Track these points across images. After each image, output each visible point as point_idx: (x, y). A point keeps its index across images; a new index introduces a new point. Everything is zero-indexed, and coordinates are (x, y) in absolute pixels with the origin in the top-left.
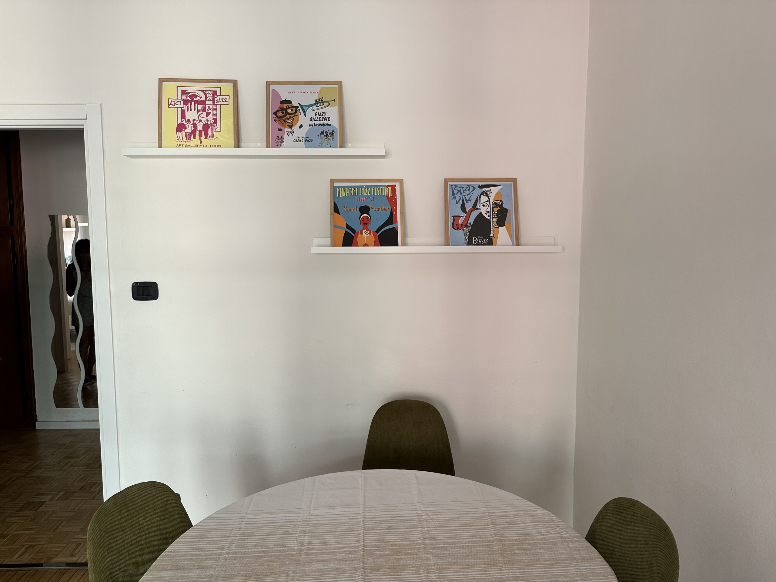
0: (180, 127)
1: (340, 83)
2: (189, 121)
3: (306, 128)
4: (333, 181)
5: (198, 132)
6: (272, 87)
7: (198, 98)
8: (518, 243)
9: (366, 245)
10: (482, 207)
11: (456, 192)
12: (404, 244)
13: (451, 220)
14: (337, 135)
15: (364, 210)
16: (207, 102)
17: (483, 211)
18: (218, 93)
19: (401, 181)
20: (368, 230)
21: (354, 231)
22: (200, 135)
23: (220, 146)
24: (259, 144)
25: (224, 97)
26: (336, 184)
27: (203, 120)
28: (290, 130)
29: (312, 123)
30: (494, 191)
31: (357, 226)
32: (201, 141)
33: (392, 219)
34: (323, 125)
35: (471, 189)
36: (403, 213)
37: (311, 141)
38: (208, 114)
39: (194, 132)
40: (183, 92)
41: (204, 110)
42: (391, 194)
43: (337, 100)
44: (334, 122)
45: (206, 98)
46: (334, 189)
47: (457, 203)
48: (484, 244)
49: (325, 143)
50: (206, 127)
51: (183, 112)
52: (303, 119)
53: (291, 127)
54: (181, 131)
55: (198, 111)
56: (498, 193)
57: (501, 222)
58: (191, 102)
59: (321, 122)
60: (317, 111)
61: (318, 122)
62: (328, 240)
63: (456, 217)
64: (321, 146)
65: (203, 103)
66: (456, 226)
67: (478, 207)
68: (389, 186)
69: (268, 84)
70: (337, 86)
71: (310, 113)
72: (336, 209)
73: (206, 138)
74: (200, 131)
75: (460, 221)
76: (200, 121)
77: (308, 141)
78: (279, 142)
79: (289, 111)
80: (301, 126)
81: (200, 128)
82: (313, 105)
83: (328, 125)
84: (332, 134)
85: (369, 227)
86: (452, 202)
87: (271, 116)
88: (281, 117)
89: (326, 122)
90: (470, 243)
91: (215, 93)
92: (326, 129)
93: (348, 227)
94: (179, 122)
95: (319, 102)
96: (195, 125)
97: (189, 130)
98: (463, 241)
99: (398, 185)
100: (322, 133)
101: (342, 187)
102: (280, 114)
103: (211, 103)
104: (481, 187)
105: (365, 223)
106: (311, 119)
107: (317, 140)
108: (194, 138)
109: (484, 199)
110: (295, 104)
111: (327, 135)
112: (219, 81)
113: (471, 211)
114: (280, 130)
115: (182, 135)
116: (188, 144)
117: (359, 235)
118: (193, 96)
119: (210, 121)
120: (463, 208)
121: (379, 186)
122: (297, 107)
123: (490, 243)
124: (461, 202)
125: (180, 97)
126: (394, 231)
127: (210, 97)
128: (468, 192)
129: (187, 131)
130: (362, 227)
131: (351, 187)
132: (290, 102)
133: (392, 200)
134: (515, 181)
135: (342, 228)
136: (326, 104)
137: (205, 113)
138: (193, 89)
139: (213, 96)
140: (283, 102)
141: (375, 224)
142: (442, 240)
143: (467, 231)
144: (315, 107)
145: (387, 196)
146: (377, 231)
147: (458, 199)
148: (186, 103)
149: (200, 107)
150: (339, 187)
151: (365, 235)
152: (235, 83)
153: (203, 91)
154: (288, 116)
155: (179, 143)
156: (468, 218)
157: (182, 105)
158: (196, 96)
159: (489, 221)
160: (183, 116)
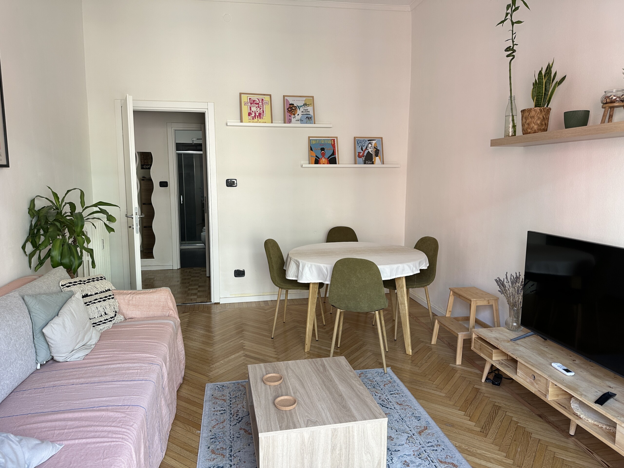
0: (250, 114)
1: (313, 97)
2: (253, 111)
3: (300, 115)
4: (309, 137)
5: (257, 117)
6: (286, 98)
7: (256, 102)
8: (383, 164)
9: (324, 164)
10: (369, 149)
11: (359, 142)
12: (339, 164)
13: (357, 154)
14: (313, 118)
15: (323, 149)
16: (260, 104)
17: (370, 150)
18: (264, 100)
19: (337, 138)
20: (324, 158)
21: (319, 158)
22: (258, 118)
23: (265, 122)
24: (280, 122)
25: (267, 102)
26: (311, 139)
27: (258, 111)
28: (294, 116)
29: (303, 113)
30: (374, 142)
31: (320, 156)
32: (258, 120)
33: (334, 153)
34: (307, 114)
35: (365, 141)
36: (338, 151)
37: (302, 121)
38: (260, 109)
39: (255, 116)
40: (250, 99)
41: (259, 107)
42: (333, 143)
43: (312, 104)
44: (311, 113)
45: (259, 102)
46: (310, 141)
47: (360, 147)
48: (370, 164)
49: (308, 122)
50: (260, 114)
51: (250, 107)
52: (299, 112)
53: (294, 115)
54: (250, 116)
55: (256, 107)
56: (375, 143)
57: (377, 155)
58: (253, 103)
59: (306, 113)
60: (304, 108)
61: (305, 113)
62: (308, 162)
63: (359, 153)
64: (306, 123)
65: (258, 104)
66: (360, 157)
67: (368, 149)
68: (332, 140)
69: (284, 96)
70: (312, 98)
71: (302, 109)
72: (311, 149)
73: (260, 119)
74: (257, 116)
75: (361, 154)
76: (257, 112)
77: (301, 121)
78: (290, 121)
79: (293, 108)
80: (298, 115)
81: (257, 114)
82: (303, 106)
83: (309, 114)
84: (311, 118)
85: (325, 156)
86: (357, 147)
87: (286, 110)
88: (290, 111)
89: (308, 113)
90: (365, 163)
91: (263, 100)
92: (308, 116)
93: (316, 156)
94: (249, 112)
95: (305, 105)
96: (255, 113)
97: (253, 115)
98: (362, 162)
99: (335, 139)
100: (307, 117)
101: (313, 140)
102: (290, 109)
103: (261, 104)
104: (369, 140)
105: (323, 155)
106: (302, 112)
107: (305, 120)
108: (255, 119)
109: (370, 145)
110: (295, 105)
111: (309, 119)
112: (264, 95)
113: (365, 150)
114: (290, 116)
115: (250, 117)
116: (253, 121)
117: (321, 160)
118: (254, 101)
119: (261, 112)
120: (362, 149)
121: (328, 140)
122: (296, 107)
123: (373, 163)
124: (361, 147)
125: (249, 101)
126: (335, 158)
127: (261, 101)
128: (364, 143)
129: (252, 115)
130: (322, 156)
131: (317, 140)
132: (293, 104)
133: (334, 146)
134: (382, 138)
135: (314, 157)
136: (308, 106)
137: (259, 108)
138: (254, 98)
139: (262, 101)
140: (290, 104)
141: (327, 155)
142: (353, 162)
143: (364, 158)
144: (303, 107)
145: (332, 144)
146: (328, 158)
147: (360, 145)
148: (251, 104)
149: (257, 105)
150: (312, 140)
151: (323, 160)
152: (270, 95)
153: (258, 99)
154: (293, 110)
155: (249, 121)
156: (364, 153)
157: (250, 105)
158: (255, 101)
159: (372, 154)
160: (251, 109)
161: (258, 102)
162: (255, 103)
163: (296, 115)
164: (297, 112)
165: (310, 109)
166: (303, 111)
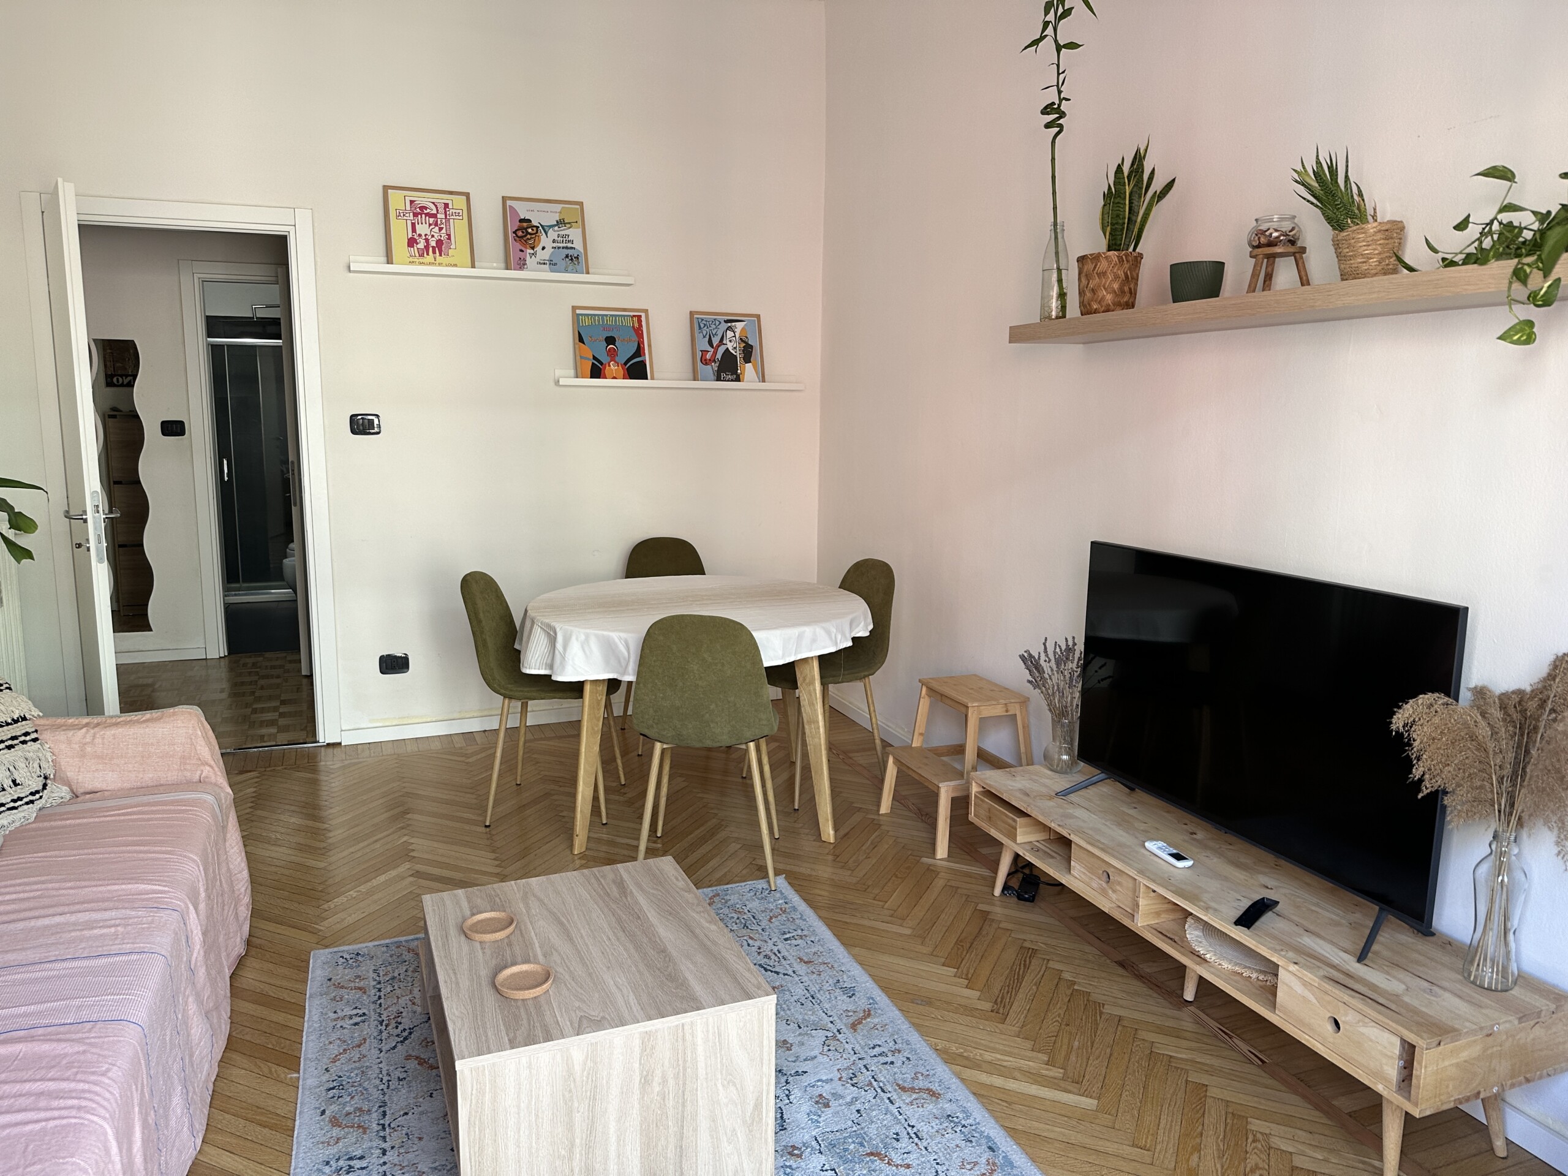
0: (412, 242)
1: (581, 204)
2: (420, 235)
3: (549, 251)
4: (574, 308)
5: (431, 249)
6: (509, 203)
7: (428, 211)
8: (764, 381)
9: (614, 378)
10: (728, 343)
11: (702, 326)
12: (652, 379)
13: (699, 354)
14: (582, 259)
15: (610, 340)
16: (439, 216)
17: (730, 346)
18: (450, 207)
19: (646, 311)
20: (615, 362)
21: (601, 363)
22: (434, 252)
23: (455, 265)
24: (495, 265)
25: (457, 211)
26: (578, 312)
27: (436, 235)
28: (532, 251)
29: (555, 245)
30: (739, 326)
31: (604, 358)
32: (435, 258)
33: (639, 351)
34: (567, 248)
35: (717, 323)
36: (650, 346)
37: (555, 264)
38: (441, 229)
39: (427, 247)
40: (412, 202)
41: (436, 225)
42: (636, 325)
43: (580, 222)
44: (578, 245)
45: (437, 210)
46: (576, 318)
47: (704, 337)
48: (732, 381)
49: (570, 268)
50: (439, 243)
51: (413, 225)
52: (545, 240)
53: (533, 248)
54: (413, 247)
55: (430, 225)
56: (743, 329)
57: (747, 359)
58: (421, 214)
59: (565, 245)
60: (560, 233)
61: (561, 245)
62: (572, 372)
63: (704, 352)
64: (566, 271)
65: (434, 216)
66: (705, 362)
67: (724, 342)
68: (634, 316)
69: (504, 199)
70: (578, 207)
71: (553, 234)
72: (581, 340)
73: (441, 255)
74: (433, 247)
75: (708, 356)
76: (433, 236)
77: (552, 264)
78: (521, 265)
79: (530, 230)
80: (543, 248)
81: (433, 244)
82: (555, 226)
83: (572, 248)
84: (577, 258)
85: (617, 359)
86: (698, 336)
87: (511, 235)
88: (521, 237)
89: (570, 245)
90: (718, 379)
91: (446, 205)
92: (570, 252)
93: (595, 358)
94: (410, 236)
95: (560, 223)
96: (427, 240)
97: (421, 245)
98: (713, 377)
99: (643, 315)
100: (567, 256)
101: (585, 315)
102: (520, 233)
103: (443, 216)
104: (727, 321)
105: (612, 354)
106: (554, 241)
107: (562, 264)
108: (428, 254)
109: (730, 334)
110: (535, 223)
111: (572, 259)
112: (451, 193)
113: (718, 346)
114: (522, 251)
115: (414, 251)
116: (421, 261)
117: (607, 368)
118: (423, 208)
119: (444, 237)
121: (624, 316)
122: (537, 227)
123: (738, 379)
124: (708, 336)
125: (408, 208)
126: (643, 364)
127: (441, 210)
128: (714, 326)
129: (419, 246)
130: (609, 359)
131: (595, 315)
132: (529, 221)
133: (638, 332)
134: (758, 317)
135: (589, 359)
136: (568, 226)
137: (437, 228)
138: (423, 199)
140: (522, 221)
142: (690, 375)
143: (715, 366)
144: (556, 228)
145: (633, 327)
146: (626, 364)
147: (705, 333)
148: (415, 215)
149: (432, 220)
150: (582, 315)
151: (613, 367)
152: (467, 195)
154: (529, 236)
155: (411, 259)
156: (715, 353)
157: (412, 218)
158: (426, 208)
159: (736, 356)
160: (414, 230)
161: (434, 211)
162: (426, 215)
163: (538, 249)
164: (539, 241)
165: (574, 234)
166: (556, 238)
